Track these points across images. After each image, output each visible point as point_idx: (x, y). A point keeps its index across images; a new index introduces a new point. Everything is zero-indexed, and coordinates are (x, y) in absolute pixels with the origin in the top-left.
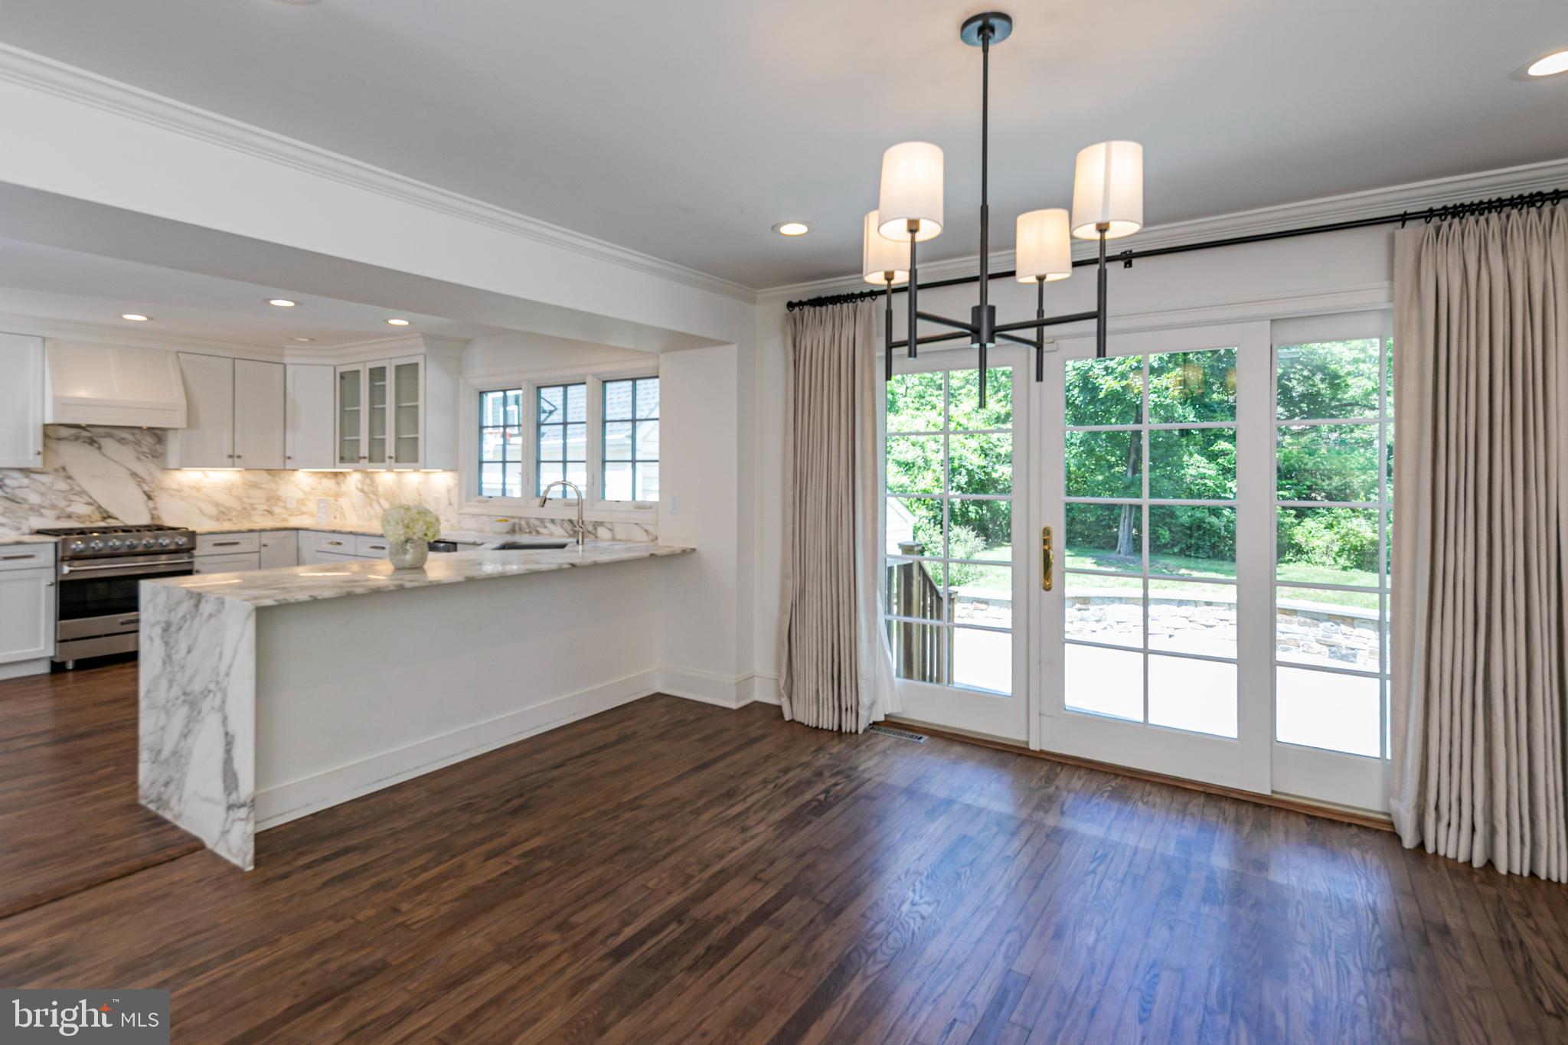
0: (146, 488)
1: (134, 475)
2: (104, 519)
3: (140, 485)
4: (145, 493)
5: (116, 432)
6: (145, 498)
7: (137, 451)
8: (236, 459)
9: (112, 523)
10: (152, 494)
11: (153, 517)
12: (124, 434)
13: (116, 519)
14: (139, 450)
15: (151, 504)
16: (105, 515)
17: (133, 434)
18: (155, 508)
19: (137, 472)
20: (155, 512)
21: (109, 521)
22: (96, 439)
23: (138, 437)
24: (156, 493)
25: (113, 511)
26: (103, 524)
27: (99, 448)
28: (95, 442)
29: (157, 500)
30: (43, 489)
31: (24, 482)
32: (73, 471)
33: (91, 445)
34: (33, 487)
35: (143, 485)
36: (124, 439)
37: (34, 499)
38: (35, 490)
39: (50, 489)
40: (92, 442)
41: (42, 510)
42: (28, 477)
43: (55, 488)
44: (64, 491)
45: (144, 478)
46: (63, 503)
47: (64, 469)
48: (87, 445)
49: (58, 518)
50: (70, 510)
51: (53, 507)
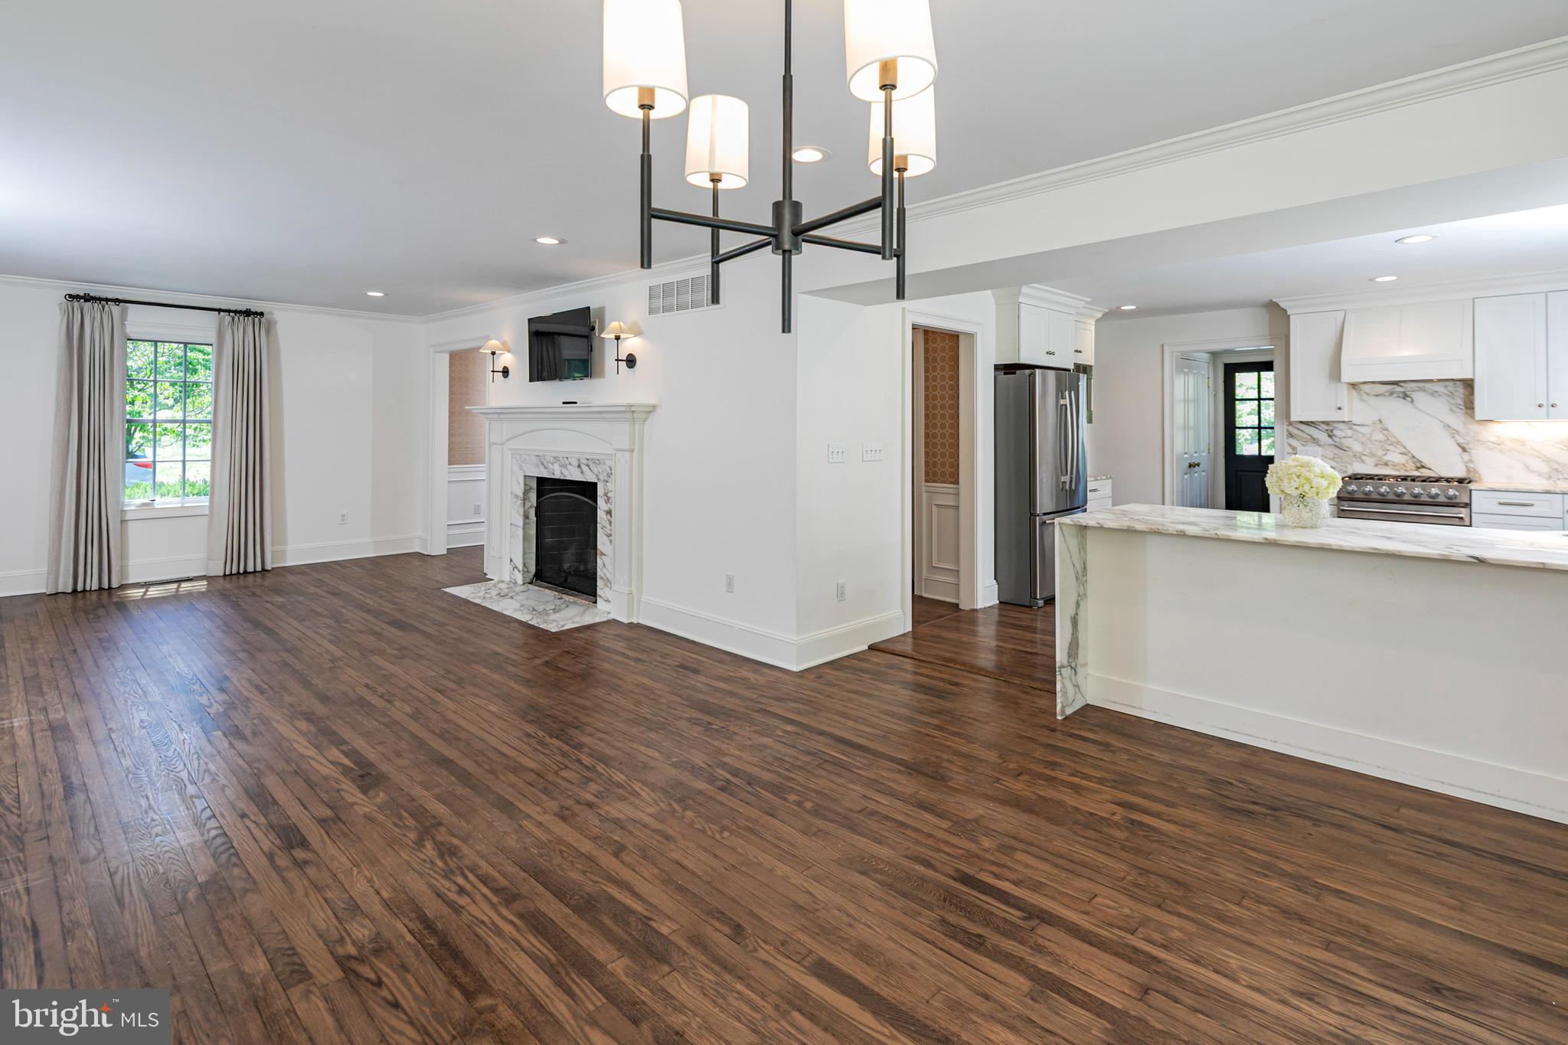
0: (1460, 440)
1: (1447, 426)
2: (1418, 468)
3: (1453, 437)
4: (1459, 444)
5: (1427, 386)
6: (1460, 450)
7: (1448, 403)
9: (1426, 473)
10: (1467, 446)
11: (1468, 469)
12: (1439, 388)
13: (1430, 469)
14: (1452, 401)
15: (1466, 456)
16: (1419, 465)
17: (1446, 387)
18: (1471, 461)
19: (1451, 425)
20: (1470, 465)
21: (1423, 470)
22: (1408, 393)
23: (1450, 389)
24: (1471, 446)
25: (1426, 462)
26: (1417, 473)
27: (1412, 401)
28: (1407, 396)
29: (1473, 452)
30: (1364, 439)
31: (1349, 433)
32: (1388, 424)
33: (1404, 398)
34: (1355, 437)
35: (1457, 437)
36: (1436, 392)
37: (1357, 447)
38: (1357, 440)
39: (1369, 439)
40: (1405, 396)
41: (1363, 457)
42: (1351, 429)
43: (1373, 438)
44: (1381, 442)
45: (1458, 429)
46: (1380, 453)
47: (1380, 421)
48: (1400, 399)
49: (1376, 465)
50: (1386, 458)
51: (1372, 455)
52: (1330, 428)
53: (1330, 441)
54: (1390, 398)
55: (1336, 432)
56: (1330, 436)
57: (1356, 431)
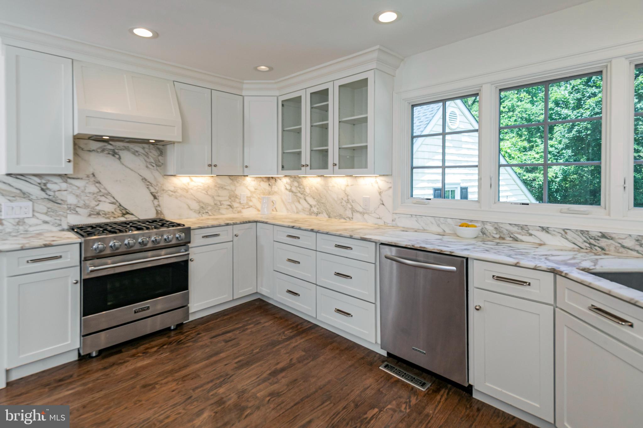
0: (153, 190)
1: (144, 179)
2: (123, 215)
3: (148, 188)
4: (152, 193)
5: (131, 146)
6: (152, 198)
7: (146, 161)
8: (213, 167)
9: (129, 218)
10: (156, 195)
11: (157, 213)
12: (137, 147)
13: (132, 214)
14: (148, 160)
15: (156, 202)
16: (124, 212)
17: (143, 148)
18: (159, 206)
19: (147, 178)
20: (159, 209)
21: (127, 216)
22: (117, 151)
23: (146, 150)
24: (159, 194)
25: (131, 209)
26: (123, 219)
27: (120, 158)
28: (116, 153)
29: (160, 199)
30: (78, 192)
31: (64, 186)
32: (100, 177)
33: (113, 155)
34: (70, 190)
35: (151, 187)
36: (137, 151)
37: (71, 200)
38: (71, 192)
39: (83, 192)
40: (114, 153)
41: (78, 209)
42: (66, 182)
43: (87, 191)
44: (94, 194)
45: (151, 182)
46: (93, 203)
47: (94, 176)
48: (110, 156)
49: (90, 215)
50: (98, 208)
51: (86, 206)
52: (44, 181)
53: (43, 195)
54: (101, 154)
55: (49, 186)
56: (42, 190)
57: (71, 184)
